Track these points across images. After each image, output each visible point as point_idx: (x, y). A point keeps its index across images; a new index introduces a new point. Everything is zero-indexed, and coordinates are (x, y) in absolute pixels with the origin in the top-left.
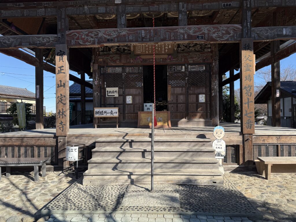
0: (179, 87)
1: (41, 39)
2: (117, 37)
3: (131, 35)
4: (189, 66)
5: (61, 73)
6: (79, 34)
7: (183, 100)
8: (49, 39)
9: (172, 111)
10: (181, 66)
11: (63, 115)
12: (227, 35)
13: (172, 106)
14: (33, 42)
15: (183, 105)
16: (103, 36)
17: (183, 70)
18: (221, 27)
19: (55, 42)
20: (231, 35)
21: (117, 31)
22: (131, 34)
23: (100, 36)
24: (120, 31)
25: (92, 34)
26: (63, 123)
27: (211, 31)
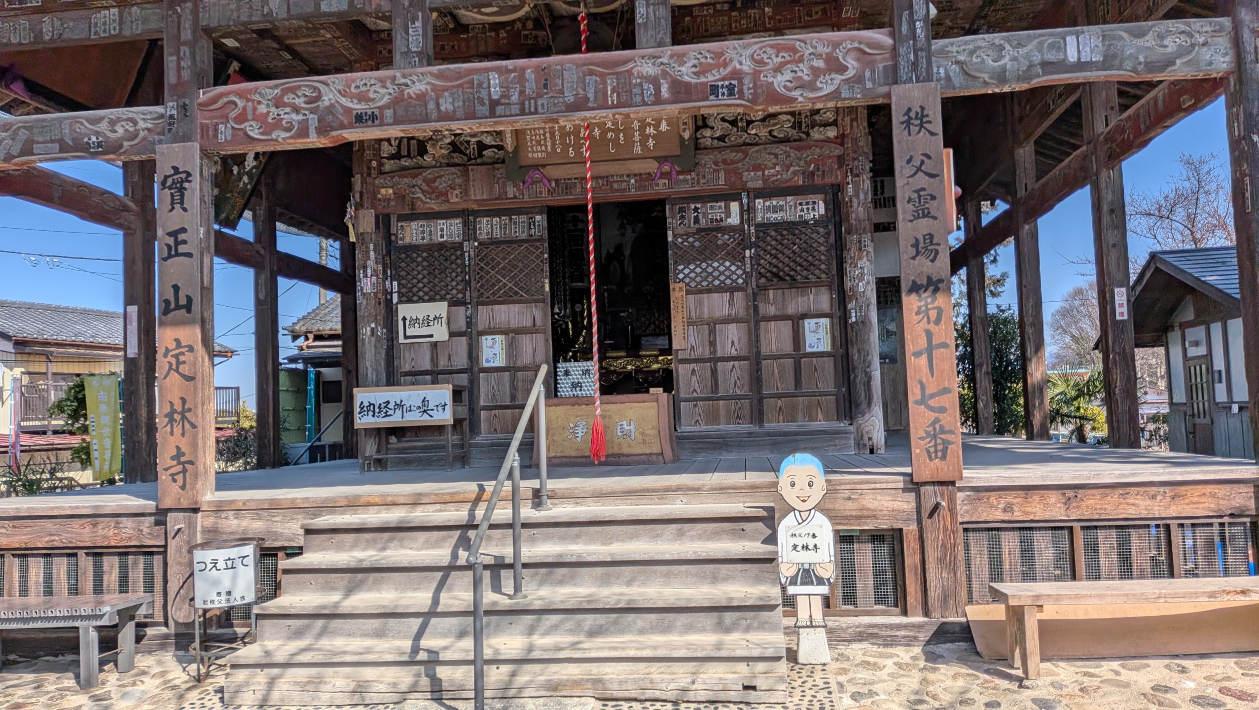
0: (720, 289)
1: (103, 126)
2: (395, 102)
3: (446, 94)
4: (757, 201)
5: (177, 254)
6: (248, 100)
7: (736, 343)
8: (135, 123)
9: (695, 390)
10: (722, 204)
11: (186, 423)
12: (833, 76)
13: (694, 370)
14: (74, 140)
15: (736, 363)
16: (337, 102)
17: (734, 219)
18: (806, 43)
19: (159, 134)
20: (850, 73)
21: (394, 79)
22: (446, 89)
23: (327, 103)
24: (403, 81)
25: (299, 97)
26: (184, 454)
27: (767, 64)
